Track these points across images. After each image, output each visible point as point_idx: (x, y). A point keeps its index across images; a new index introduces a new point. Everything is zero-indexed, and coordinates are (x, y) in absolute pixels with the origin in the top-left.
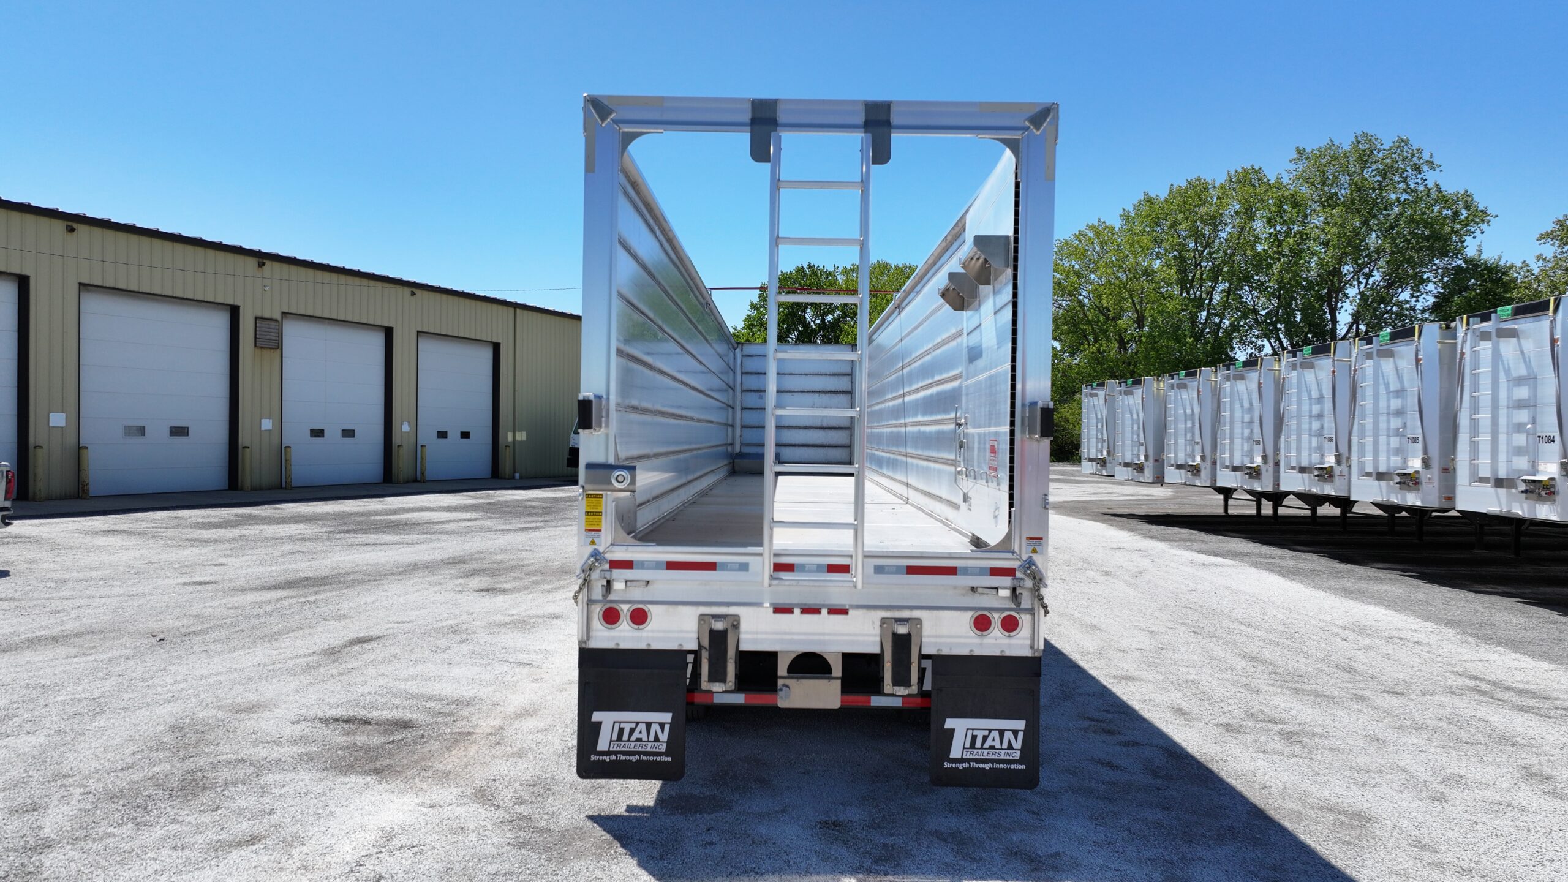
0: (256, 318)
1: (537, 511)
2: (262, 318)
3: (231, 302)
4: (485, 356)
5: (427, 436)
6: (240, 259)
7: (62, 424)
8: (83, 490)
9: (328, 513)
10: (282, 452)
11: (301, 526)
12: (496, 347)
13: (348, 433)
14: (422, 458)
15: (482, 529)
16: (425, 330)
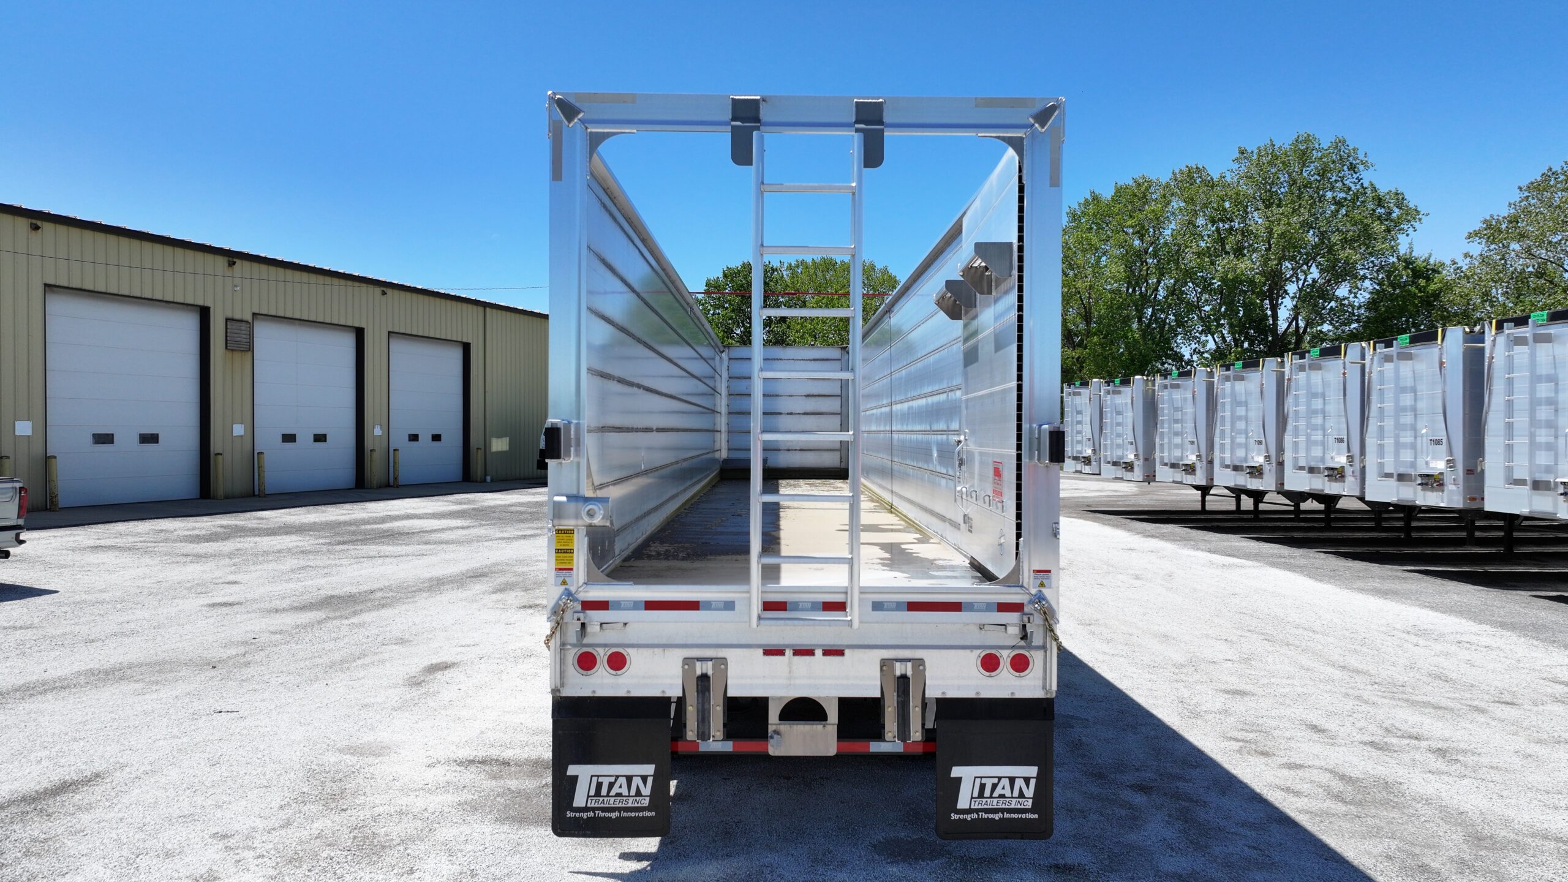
0: (227, 320)
1: (526, 516)
2: (232, 320)
3: (200, 303)
4: (455, 356)
5: (399, 440)
6: (210, 258)
7: (29, 432)
8: (52, 502)
9: (315, 523)
10: (254, 459)
11: (294, 537)
12: (466, 348)
13: (320, 438)
14: (395, 462)
15: (480, 539)
16: (396, 330)
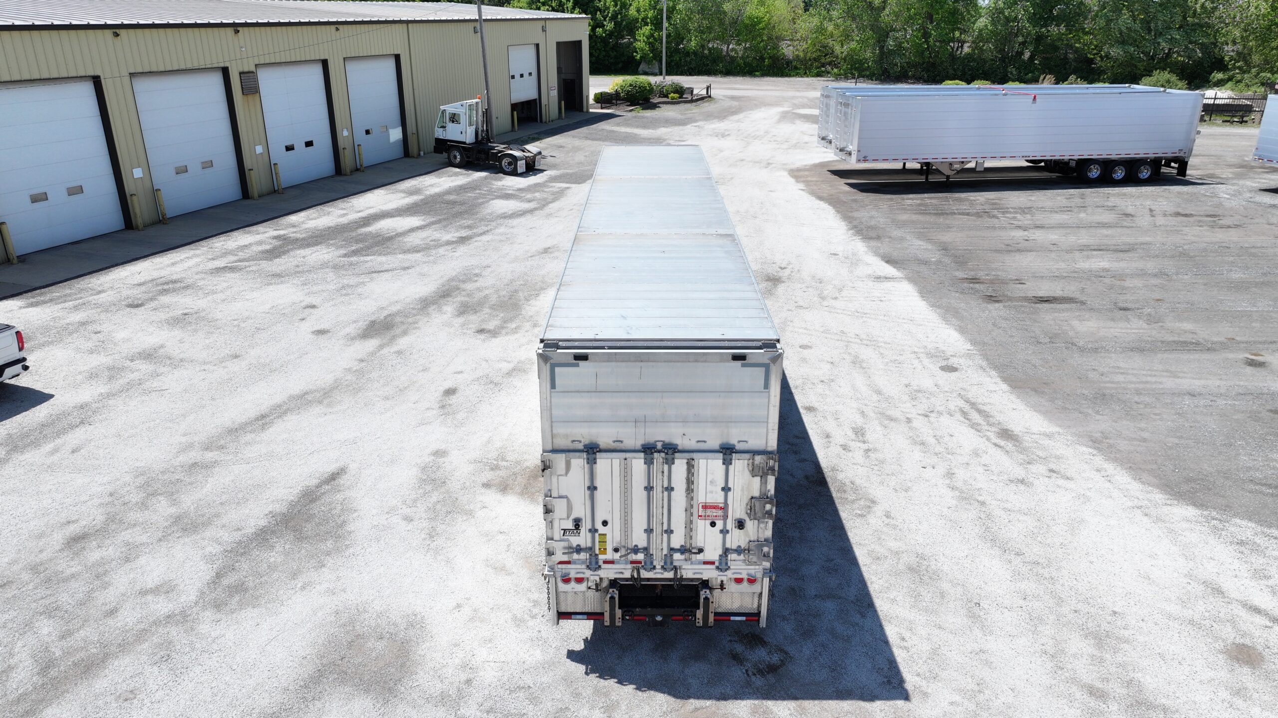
0: (240, 73)
2: (243, 73)
3: (222, 65)
4: (391, 66)
5: (360, 136)
6: (222, 31)
7: (141, 175)
8: (162, 216)
9: (327, 227)
10: (272, 168)
11: (323, 248)
12: (397, 58)
13: (309, 144)
14: (359, 154)
15: (435, 244)
16: (349, 56)
